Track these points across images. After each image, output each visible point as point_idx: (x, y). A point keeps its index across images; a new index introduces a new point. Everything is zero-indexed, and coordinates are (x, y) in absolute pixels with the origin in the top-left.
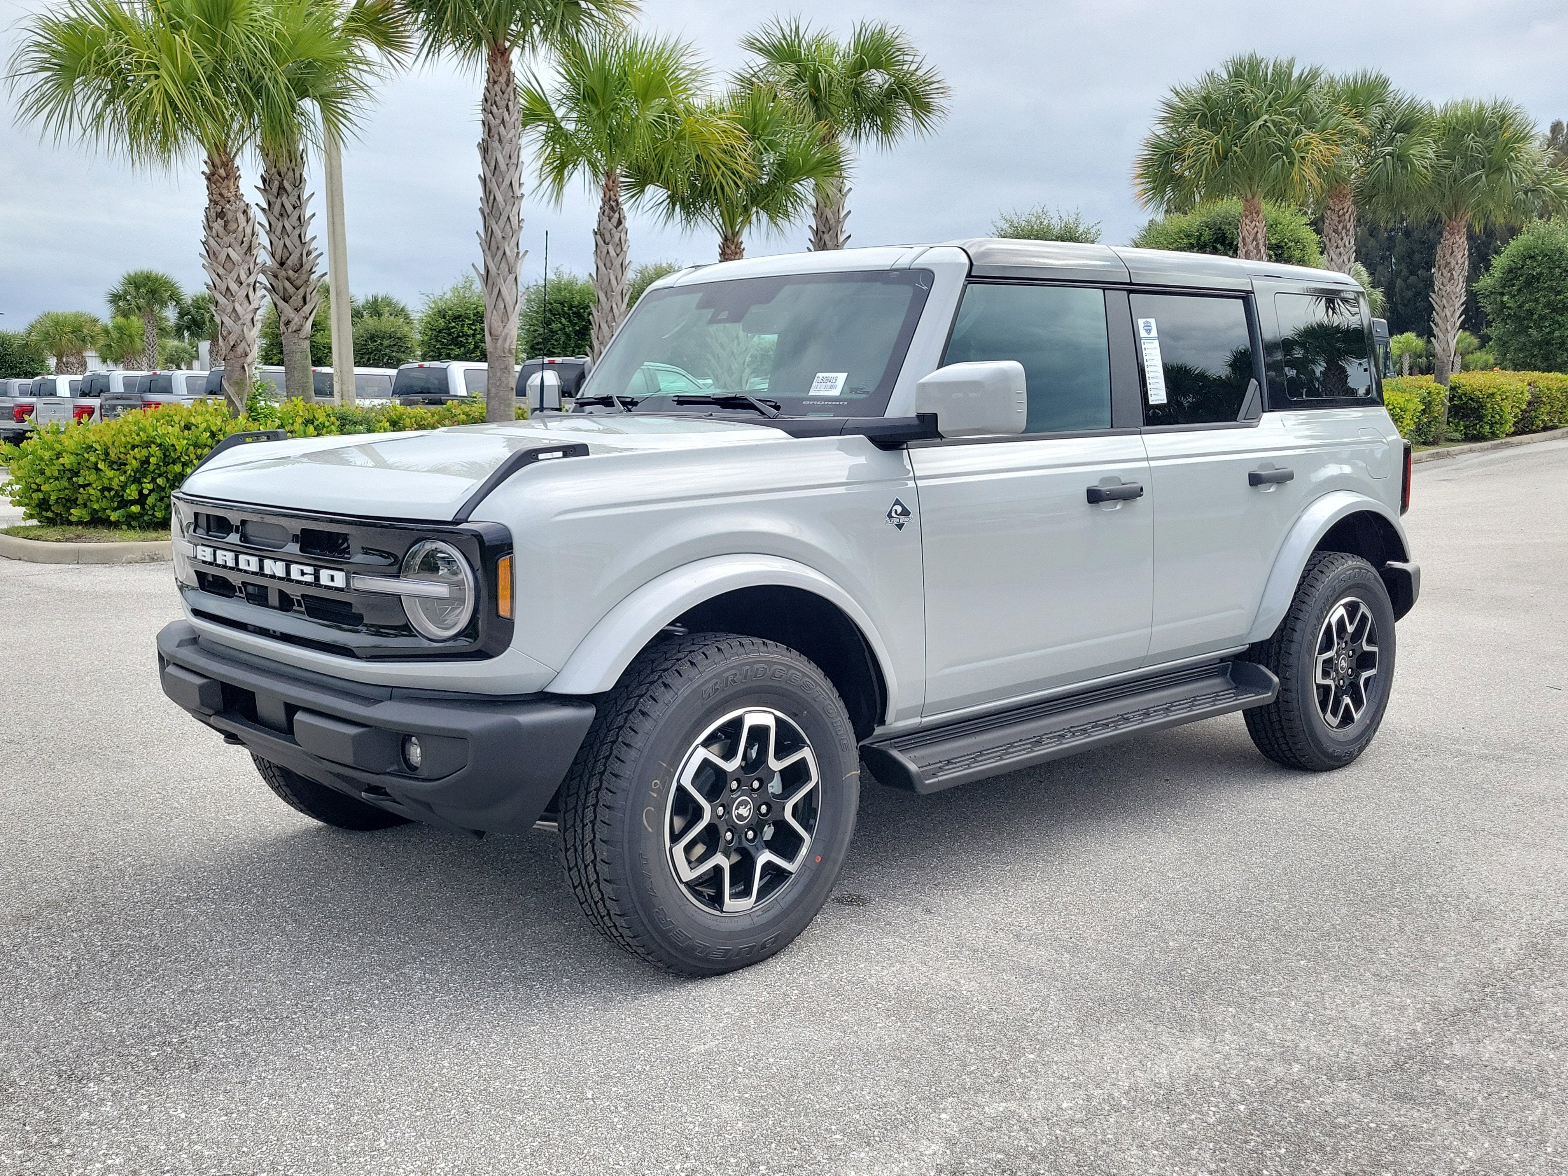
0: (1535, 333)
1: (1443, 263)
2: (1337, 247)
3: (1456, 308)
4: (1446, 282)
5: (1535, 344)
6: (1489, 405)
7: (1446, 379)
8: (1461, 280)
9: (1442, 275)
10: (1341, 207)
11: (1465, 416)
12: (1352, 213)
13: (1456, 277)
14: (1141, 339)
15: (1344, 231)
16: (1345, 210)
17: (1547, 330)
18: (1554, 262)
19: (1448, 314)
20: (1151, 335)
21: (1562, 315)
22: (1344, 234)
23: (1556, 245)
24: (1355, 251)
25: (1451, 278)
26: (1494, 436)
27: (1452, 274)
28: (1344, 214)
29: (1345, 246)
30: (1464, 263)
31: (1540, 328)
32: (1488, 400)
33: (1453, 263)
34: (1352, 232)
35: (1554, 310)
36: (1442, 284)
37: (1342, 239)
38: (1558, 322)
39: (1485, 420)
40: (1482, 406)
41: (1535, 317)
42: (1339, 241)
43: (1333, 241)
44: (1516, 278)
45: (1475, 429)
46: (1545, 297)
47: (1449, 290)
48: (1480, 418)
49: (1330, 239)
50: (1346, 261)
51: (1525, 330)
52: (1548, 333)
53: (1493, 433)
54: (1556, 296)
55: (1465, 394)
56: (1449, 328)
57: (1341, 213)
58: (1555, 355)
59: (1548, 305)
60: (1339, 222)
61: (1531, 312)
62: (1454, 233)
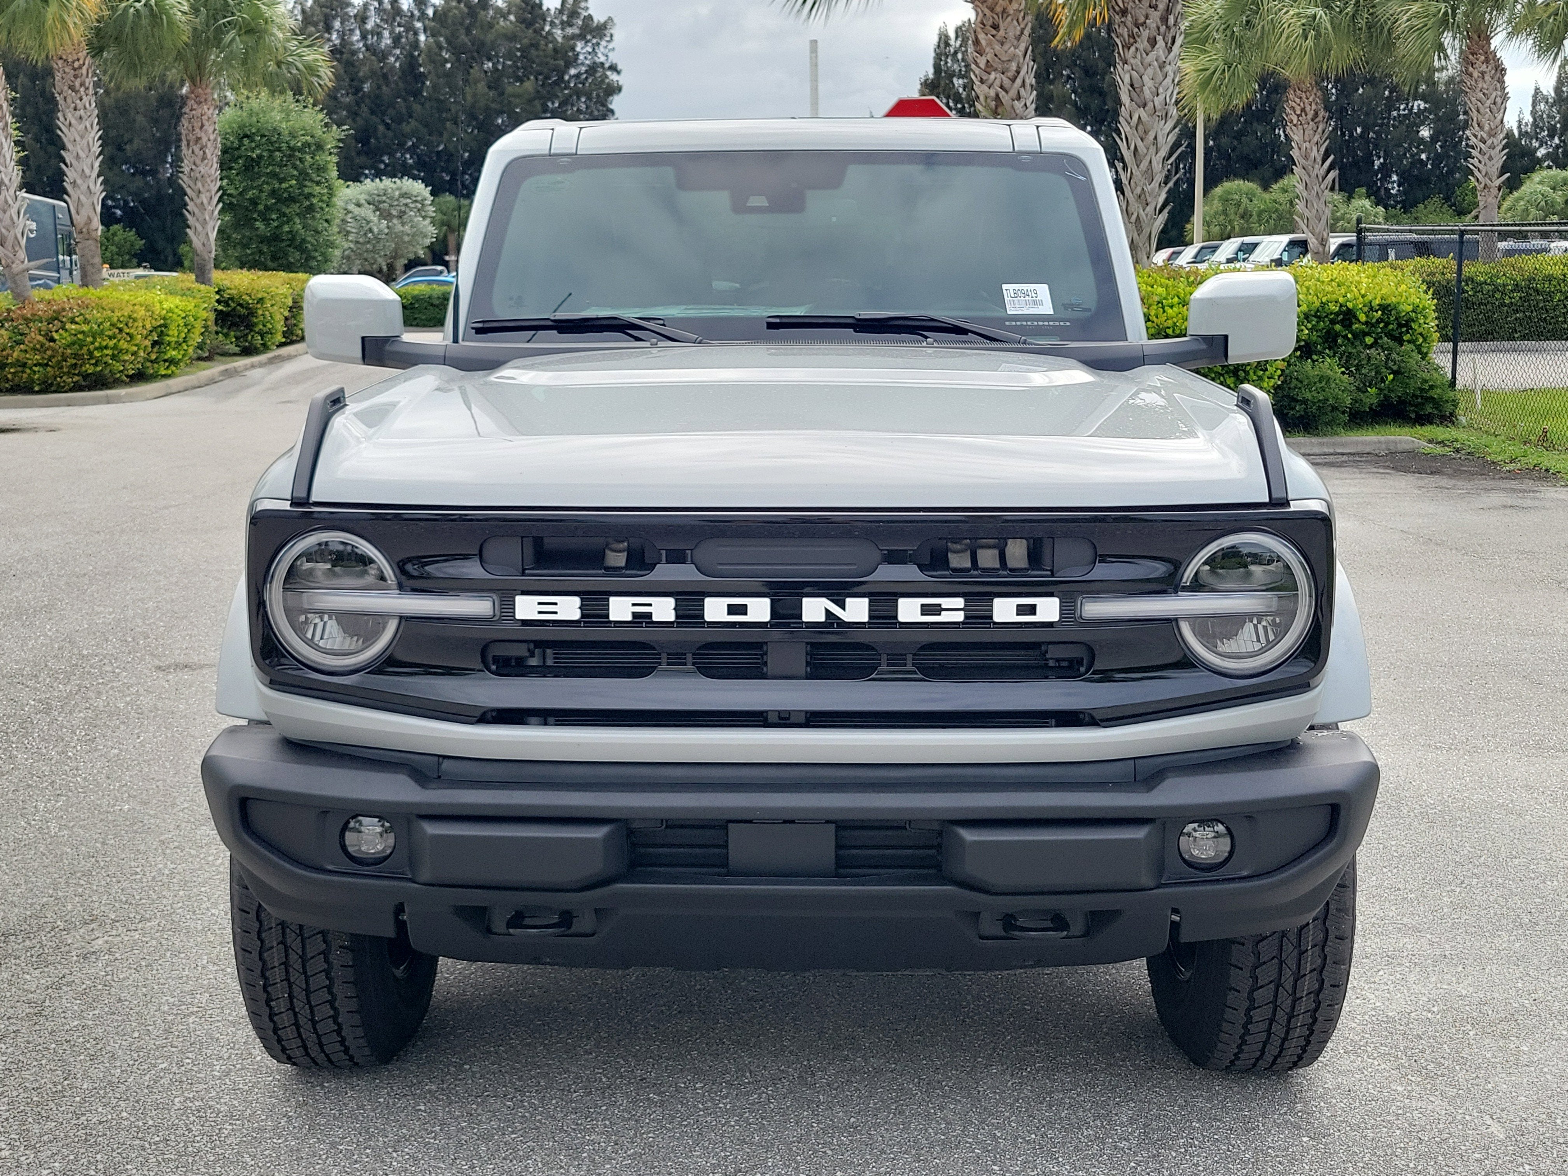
0: (263, 227)
1: (192, 137)
2: (75, 109)
3: (213, 193)
4: (198, 162)
5: (263, 240)
6: (260, 312)
7: (209, 280)
8: (215, 160)
9: (193, 152)
10: (76, 58)
11: (234, 325)
12: (90, 67)
13: (209, 156)
15: (82, 89)
16: (81, 62)
17: (276, 224)
18: (272, 144)
19: (205, 201)
21: (288, 207)
22: (82, 93)
23: (272, 123)
24: (98, 116)
25: (204, 158)
26: (265, 348)
27: (204, 153)
28: (80, 68)
29: (85, 108)
30: (215, 140)
31: (266, 220)
32: (259, 306)
33: (204, 139)
34: (91, 91)
35: (279, 200)
36: (194, 164)
37: (81, 99)
38: (285, 215)
39: (257, 329)
40: (252, 313)
41: (261, 207)
42: (78, 101)
43: (69, 100)
44: (235, 160)
45: (247, 341)
46: (268, 183)
47: (203, 171)
48: (250, 327)
49: (65, 98)
50: (89, 126)
51: (249, 222)
52: (277, 227)
53: (264, 345)
54: (280, 183)
55: (232, 299)
56: (207, 218)
57: (76, 65)
58: (286, 254)
59: (273, 193)
60: (76, 76)
61: (254, 202)
62: (201, 103)
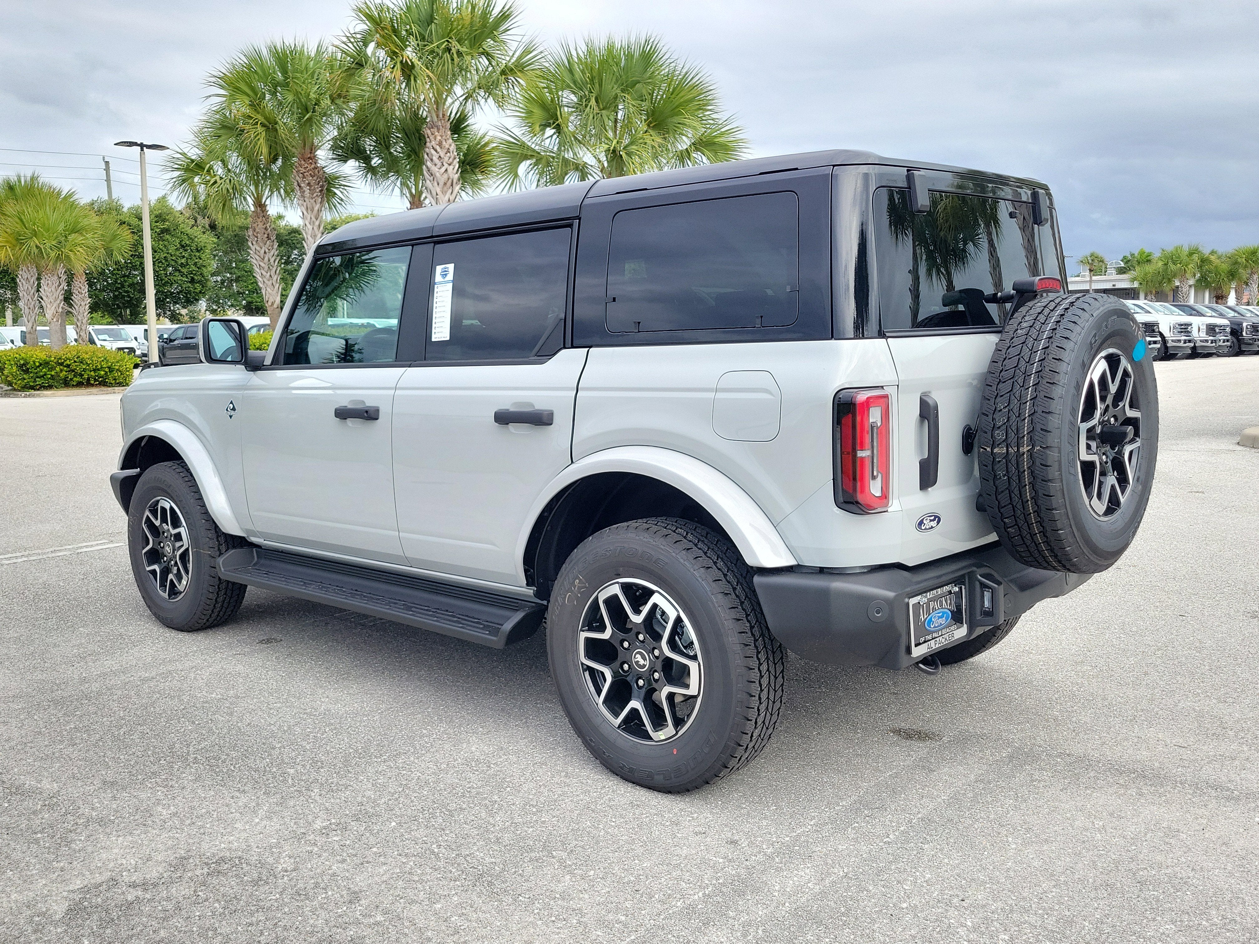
14: (435, 283)
20: (447, 279)
